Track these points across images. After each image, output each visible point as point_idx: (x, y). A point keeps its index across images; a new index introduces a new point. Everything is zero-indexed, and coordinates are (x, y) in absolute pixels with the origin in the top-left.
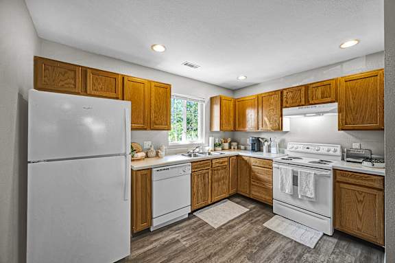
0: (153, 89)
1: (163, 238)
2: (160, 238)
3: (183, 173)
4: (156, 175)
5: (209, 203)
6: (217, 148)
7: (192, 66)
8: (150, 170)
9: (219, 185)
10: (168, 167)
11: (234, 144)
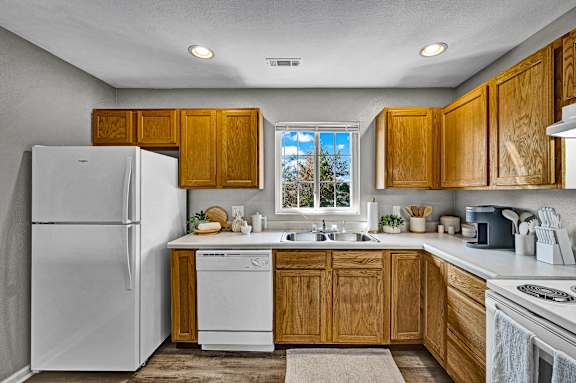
0: (226, 121)
1: (200, 368)
2: (195, 368)
3: (252, 267)
4: (201, 262)
5: (324, 341)
6: (387, 228)
7: (287, 63)
8: (194, 251)
9: (354, 311)
10: (223, 252)
11: (447, 221)
